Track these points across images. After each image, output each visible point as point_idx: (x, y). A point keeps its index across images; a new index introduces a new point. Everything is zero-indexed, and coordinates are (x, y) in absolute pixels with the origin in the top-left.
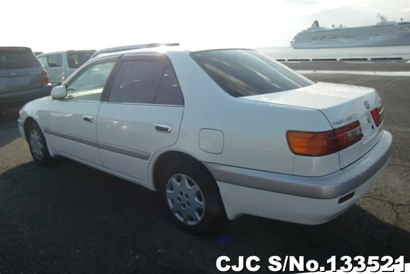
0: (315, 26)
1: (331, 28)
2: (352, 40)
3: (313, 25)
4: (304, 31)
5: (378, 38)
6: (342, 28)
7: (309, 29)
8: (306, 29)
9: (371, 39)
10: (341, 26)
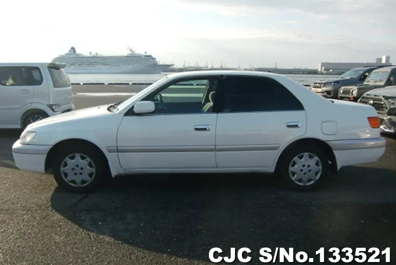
0: (72, 53)
1: (88, 55)
2: (109, 67)
3: (70, 51)
4: (62, 56)
5: (130, 67)
6: (98, 56)
7: (67, 54)
8: (63, 54)
9: (124, 67)
10: (97, 54)
